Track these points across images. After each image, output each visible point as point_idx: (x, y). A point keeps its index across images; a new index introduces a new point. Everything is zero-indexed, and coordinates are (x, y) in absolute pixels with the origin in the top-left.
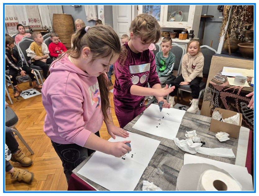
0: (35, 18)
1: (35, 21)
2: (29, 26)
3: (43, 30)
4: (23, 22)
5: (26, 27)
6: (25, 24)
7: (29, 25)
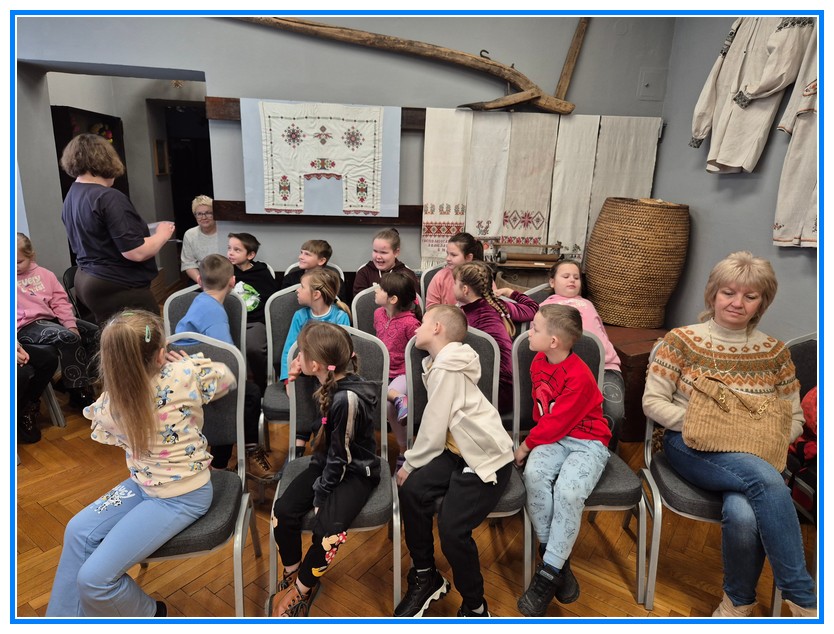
0: (531, 210)
1: (527, 220)
2: (497, 240)
3: (545, 257)
4: (480, 223)
5: (486, 240)
6: (486, 231)
7: (500, 235)
